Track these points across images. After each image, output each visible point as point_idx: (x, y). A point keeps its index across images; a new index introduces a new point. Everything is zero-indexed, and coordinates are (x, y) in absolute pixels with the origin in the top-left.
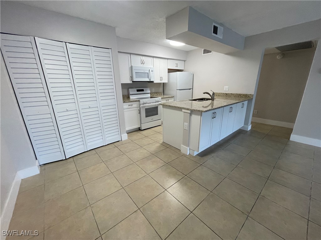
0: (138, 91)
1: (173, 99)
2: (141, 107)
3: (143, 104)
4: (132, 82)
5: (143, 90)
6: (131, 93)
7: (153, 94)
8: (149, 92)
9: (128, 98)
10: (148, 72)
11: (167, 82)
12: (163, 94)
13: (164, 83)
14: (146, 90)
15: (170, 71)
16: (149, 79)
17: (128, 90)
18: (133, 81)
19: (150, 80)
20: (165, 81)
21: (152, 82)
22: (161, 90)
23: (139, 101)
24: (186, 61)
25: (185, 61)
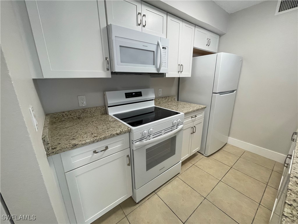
0: (128, 95)
1: (204, 113)
2: (134, 149)
3: (141, 140)
4: (110, 76)
5: (139, 94)
6: (110, 102)
7: (160, 100)
8: (153, 96)
9: (103, 114)
10: (154, 48)
11: (190, 76)
12: (176, 99)
13: (179, 78)
14: (147, 94)
15: (198, 53)
16: (156, 67)
17: (104, 95)
18: (113, 73)
19: (158, 70)
20: (186, 73)
21: (163, 75)
22: (173, 91)
23: (130, 131)
24: (222, 37)
25: (220, 35)
